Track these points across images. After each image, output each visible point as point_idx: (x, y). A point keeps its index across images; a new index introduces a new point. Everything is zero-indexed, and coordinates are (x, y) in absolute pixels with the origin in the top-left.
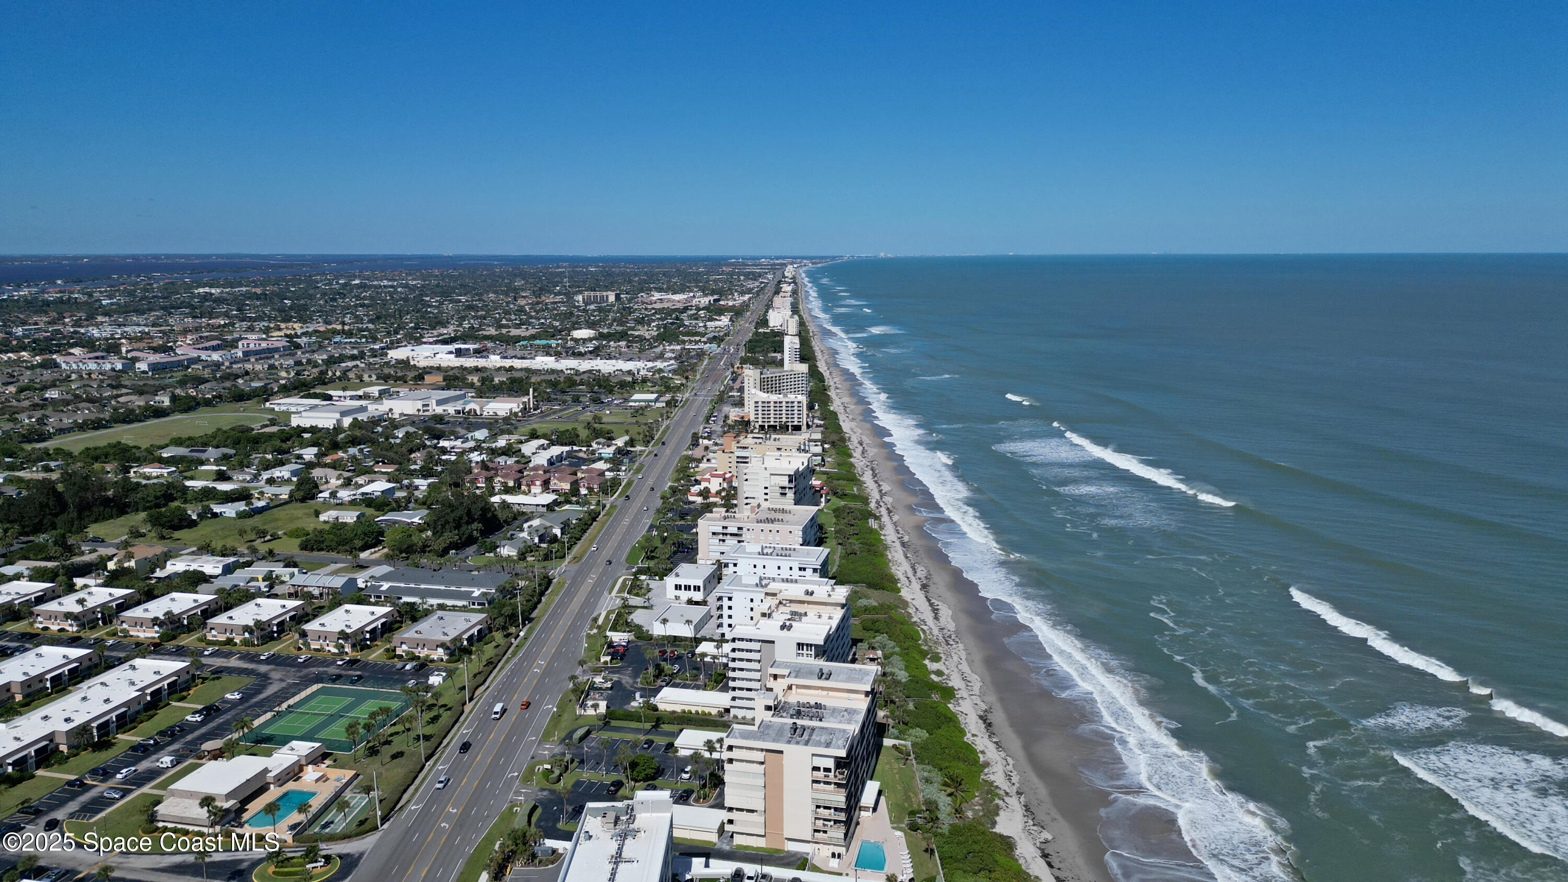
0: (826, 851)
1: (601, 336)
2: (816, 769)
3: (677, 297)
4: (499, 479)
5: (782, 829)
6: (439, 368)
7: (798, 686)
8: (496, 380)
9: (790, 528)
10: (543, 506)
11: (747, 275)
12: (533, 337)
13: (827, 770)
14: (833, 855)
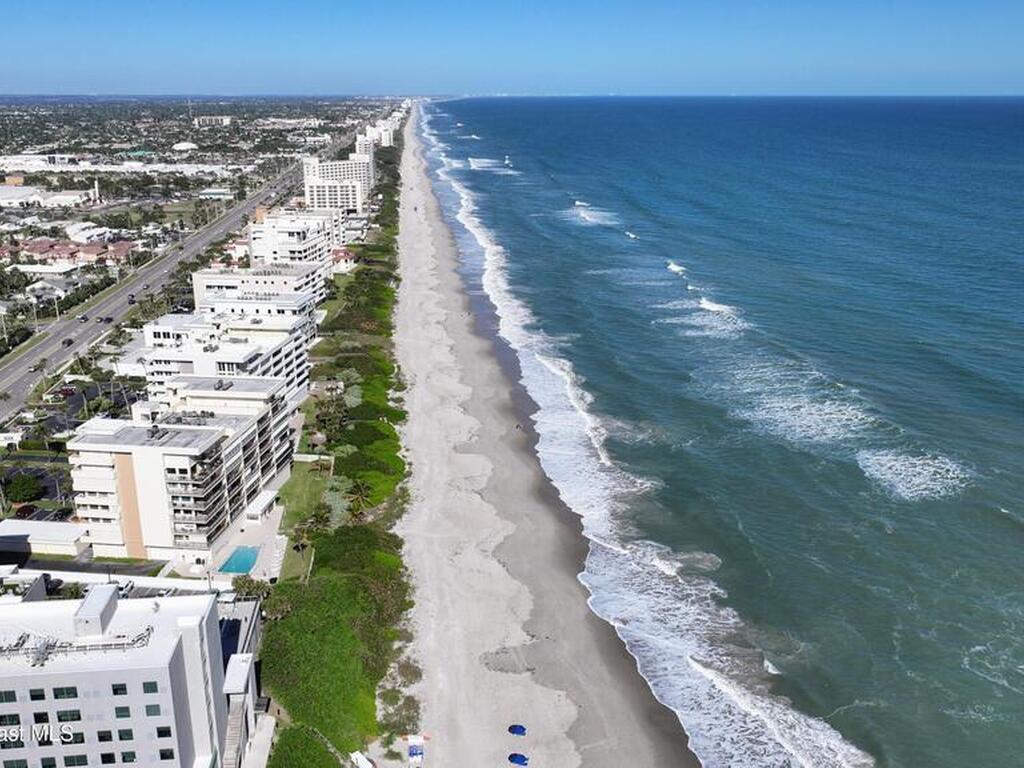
0: (191, 556)
1: (202, 149)
2: (172, 471)
3: (292, 121)
4: (25, 252)
5: (141, 538)
6: (24, 172)
7: (192, 397)
8: (76, 180)
9: (285, 279)
10: (60, 274)
11: (365, 108)
12: (134, 150)
13: (183, 471)
14: (198, 561)
